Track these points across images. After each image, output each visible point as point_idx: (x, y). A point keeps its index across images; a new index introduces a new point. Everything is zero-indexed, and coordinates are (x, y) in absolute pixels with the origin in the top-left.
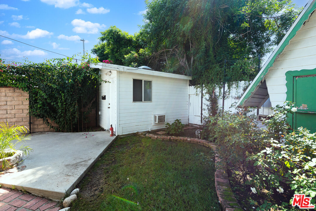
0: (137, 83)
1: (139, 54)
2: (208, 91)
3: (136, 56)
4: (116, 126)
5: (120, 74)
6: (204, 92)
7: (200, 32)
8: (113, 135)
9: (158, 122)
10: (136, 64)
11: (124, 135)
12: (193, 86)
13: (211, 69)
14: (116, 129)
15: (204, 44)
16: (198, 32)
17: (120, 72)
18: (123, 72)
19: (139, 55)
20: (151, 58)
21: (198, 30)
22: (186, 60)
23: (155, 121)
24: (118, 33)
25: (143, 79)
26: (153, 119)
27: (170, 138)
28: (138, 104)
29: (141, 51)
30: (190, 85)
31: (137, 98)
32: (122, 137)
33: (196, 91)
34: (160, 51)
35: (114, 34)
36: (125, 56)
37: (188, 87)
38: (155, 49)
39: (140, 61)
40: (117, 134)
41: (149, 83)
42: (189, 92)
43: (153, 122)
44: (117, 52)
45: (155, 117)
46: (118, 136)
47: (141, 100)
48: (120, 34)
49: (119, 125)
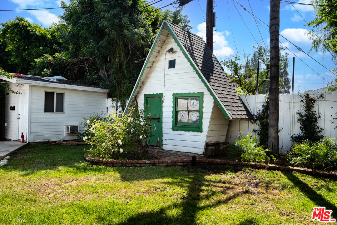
0: (49, 96)
1: (54, 57)
2: (121, 104)
3: (51, 61)
4: (27, 134)
5: (32, 87)
6: (119, 104)
7: (114, 49)
8: (23, 142)
9: (70, 132)
10: (50, 70)
11: (35, 143)
12: (110, 99)
13: (123, 84)
14: (27, 137)
15: (117, 60)
16: (112, 49)
17: (32, 86)
18: (36, 86)
19: (55, 59)
20: (69, 64)
21: (113, 47)
22: (105, 72)
23: (68, 131)
24: (27, 27)
25: (56, 91)
26: (65, 130)
27: (78, 143)
28: (49, 115)
29: (57, 55)
30: (108, 98)
31: (48, 108)
32: (33, 144)
33: (113, 104)
34: (79, 58)
35: (21, 29)
36: (36, 60)
37: (106, 99)
38: (74, 54)
39: (55, 66)
40: (28, 141)
41: (61, 96)
42: (107, 105)
43: (65, 133)
44: (25, 50)
45: (68, 128)
46: (29, 143)
47: (53, 111)
48: (29, 30)
49: (30, 132)
